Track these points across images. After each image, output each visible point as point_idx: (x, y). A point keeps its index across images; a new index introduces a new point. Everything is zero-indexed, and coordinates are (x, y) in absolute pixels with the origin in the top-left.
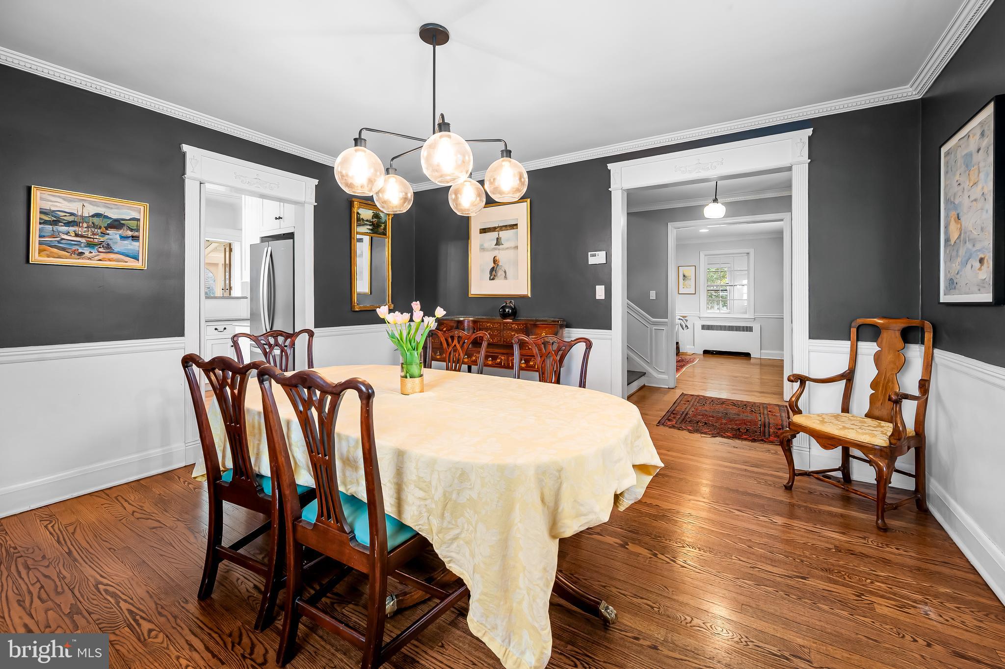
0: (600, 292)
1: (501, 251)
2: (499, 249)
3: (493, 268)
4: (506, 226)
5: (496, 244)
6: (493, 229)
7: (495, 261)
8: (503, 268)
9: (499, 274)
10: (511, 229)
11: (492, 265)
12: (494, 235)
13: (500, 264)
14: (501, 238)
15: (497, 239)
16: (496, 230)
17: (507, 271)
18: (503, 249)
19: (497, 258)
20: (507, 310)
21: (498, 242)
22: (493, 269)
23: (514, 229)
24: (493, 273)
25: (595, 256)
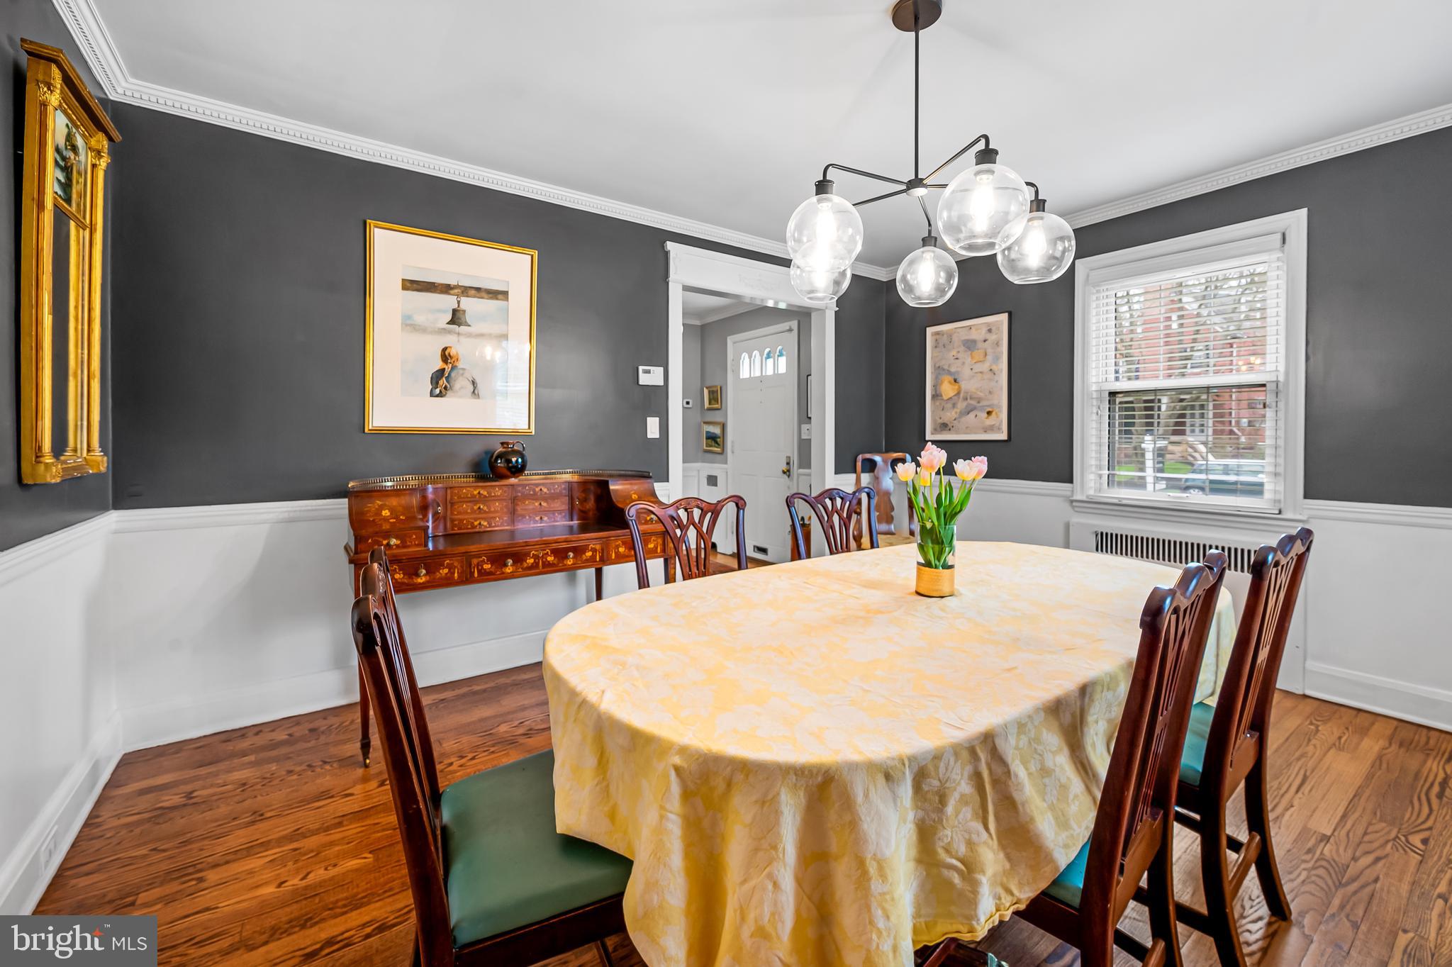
0: (653, 428)
1: (462, 339)
2: (459, 334)
3: (441, 372)
4: (478, 289)
5: (452, 322)
6: (446, 289)
7: (445, 356)
8: (467, 375)
9: (457, 385)
10: (491, 298)
11: (439, 364)
12: (449, 301)
13: (460, 365)
14: (464, 311)
15: (455, 312)
16: (452, 292)
17: (478, 381)
18: (469, 335)
19: (453, 352)
20: (514, 460)
21: (456, 318)
22: (438, 376)
23: (497, 299)
24: (441, 382)
25: (650, 372)
